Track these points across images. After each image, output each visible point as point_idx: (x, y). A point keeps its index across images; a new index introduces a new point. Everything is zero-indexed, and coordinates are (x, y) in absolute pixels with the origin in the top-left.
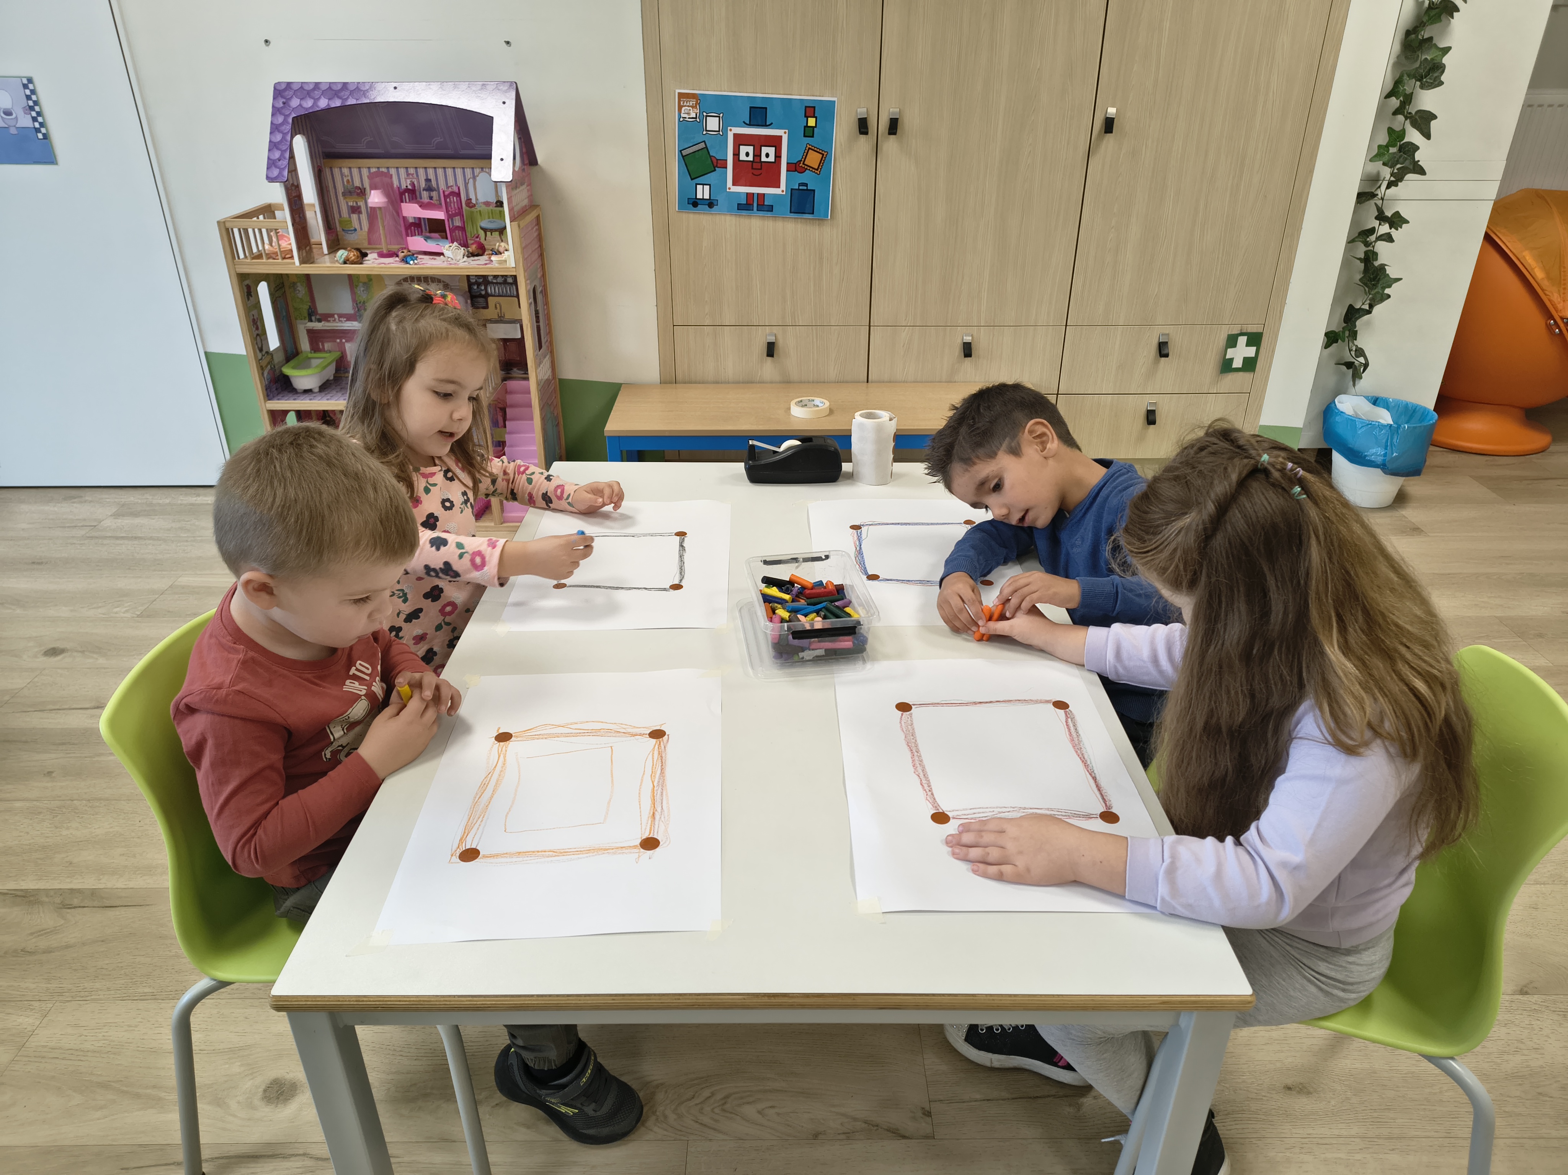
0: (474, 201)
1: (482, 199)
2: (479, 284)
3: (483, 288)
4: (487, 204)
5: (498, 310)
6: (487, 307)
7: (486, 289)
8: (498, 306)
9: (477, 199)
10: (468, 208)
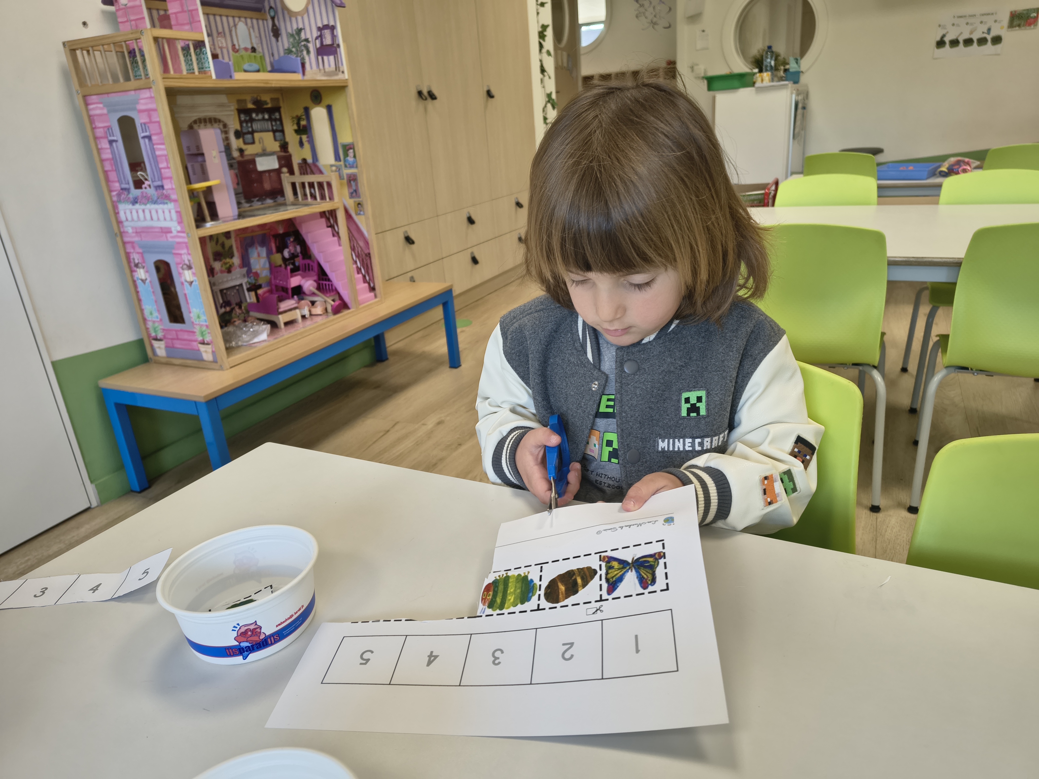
0: (237, 47)
1: (242, 46)
2: (246, 122)
3: (249, 125)
4: (246, 49)
5: (261, 145)
6: (253, 143)
7: (252, 127)
8: (261, 140)
9: (239, 46)
10: (234, 53)
